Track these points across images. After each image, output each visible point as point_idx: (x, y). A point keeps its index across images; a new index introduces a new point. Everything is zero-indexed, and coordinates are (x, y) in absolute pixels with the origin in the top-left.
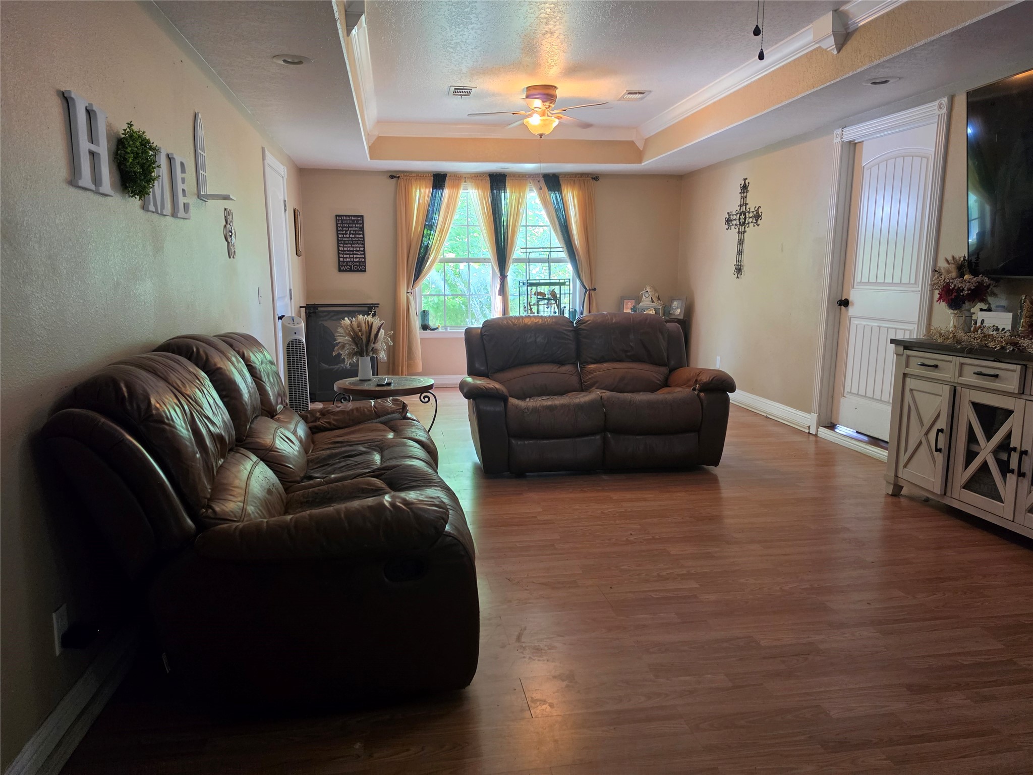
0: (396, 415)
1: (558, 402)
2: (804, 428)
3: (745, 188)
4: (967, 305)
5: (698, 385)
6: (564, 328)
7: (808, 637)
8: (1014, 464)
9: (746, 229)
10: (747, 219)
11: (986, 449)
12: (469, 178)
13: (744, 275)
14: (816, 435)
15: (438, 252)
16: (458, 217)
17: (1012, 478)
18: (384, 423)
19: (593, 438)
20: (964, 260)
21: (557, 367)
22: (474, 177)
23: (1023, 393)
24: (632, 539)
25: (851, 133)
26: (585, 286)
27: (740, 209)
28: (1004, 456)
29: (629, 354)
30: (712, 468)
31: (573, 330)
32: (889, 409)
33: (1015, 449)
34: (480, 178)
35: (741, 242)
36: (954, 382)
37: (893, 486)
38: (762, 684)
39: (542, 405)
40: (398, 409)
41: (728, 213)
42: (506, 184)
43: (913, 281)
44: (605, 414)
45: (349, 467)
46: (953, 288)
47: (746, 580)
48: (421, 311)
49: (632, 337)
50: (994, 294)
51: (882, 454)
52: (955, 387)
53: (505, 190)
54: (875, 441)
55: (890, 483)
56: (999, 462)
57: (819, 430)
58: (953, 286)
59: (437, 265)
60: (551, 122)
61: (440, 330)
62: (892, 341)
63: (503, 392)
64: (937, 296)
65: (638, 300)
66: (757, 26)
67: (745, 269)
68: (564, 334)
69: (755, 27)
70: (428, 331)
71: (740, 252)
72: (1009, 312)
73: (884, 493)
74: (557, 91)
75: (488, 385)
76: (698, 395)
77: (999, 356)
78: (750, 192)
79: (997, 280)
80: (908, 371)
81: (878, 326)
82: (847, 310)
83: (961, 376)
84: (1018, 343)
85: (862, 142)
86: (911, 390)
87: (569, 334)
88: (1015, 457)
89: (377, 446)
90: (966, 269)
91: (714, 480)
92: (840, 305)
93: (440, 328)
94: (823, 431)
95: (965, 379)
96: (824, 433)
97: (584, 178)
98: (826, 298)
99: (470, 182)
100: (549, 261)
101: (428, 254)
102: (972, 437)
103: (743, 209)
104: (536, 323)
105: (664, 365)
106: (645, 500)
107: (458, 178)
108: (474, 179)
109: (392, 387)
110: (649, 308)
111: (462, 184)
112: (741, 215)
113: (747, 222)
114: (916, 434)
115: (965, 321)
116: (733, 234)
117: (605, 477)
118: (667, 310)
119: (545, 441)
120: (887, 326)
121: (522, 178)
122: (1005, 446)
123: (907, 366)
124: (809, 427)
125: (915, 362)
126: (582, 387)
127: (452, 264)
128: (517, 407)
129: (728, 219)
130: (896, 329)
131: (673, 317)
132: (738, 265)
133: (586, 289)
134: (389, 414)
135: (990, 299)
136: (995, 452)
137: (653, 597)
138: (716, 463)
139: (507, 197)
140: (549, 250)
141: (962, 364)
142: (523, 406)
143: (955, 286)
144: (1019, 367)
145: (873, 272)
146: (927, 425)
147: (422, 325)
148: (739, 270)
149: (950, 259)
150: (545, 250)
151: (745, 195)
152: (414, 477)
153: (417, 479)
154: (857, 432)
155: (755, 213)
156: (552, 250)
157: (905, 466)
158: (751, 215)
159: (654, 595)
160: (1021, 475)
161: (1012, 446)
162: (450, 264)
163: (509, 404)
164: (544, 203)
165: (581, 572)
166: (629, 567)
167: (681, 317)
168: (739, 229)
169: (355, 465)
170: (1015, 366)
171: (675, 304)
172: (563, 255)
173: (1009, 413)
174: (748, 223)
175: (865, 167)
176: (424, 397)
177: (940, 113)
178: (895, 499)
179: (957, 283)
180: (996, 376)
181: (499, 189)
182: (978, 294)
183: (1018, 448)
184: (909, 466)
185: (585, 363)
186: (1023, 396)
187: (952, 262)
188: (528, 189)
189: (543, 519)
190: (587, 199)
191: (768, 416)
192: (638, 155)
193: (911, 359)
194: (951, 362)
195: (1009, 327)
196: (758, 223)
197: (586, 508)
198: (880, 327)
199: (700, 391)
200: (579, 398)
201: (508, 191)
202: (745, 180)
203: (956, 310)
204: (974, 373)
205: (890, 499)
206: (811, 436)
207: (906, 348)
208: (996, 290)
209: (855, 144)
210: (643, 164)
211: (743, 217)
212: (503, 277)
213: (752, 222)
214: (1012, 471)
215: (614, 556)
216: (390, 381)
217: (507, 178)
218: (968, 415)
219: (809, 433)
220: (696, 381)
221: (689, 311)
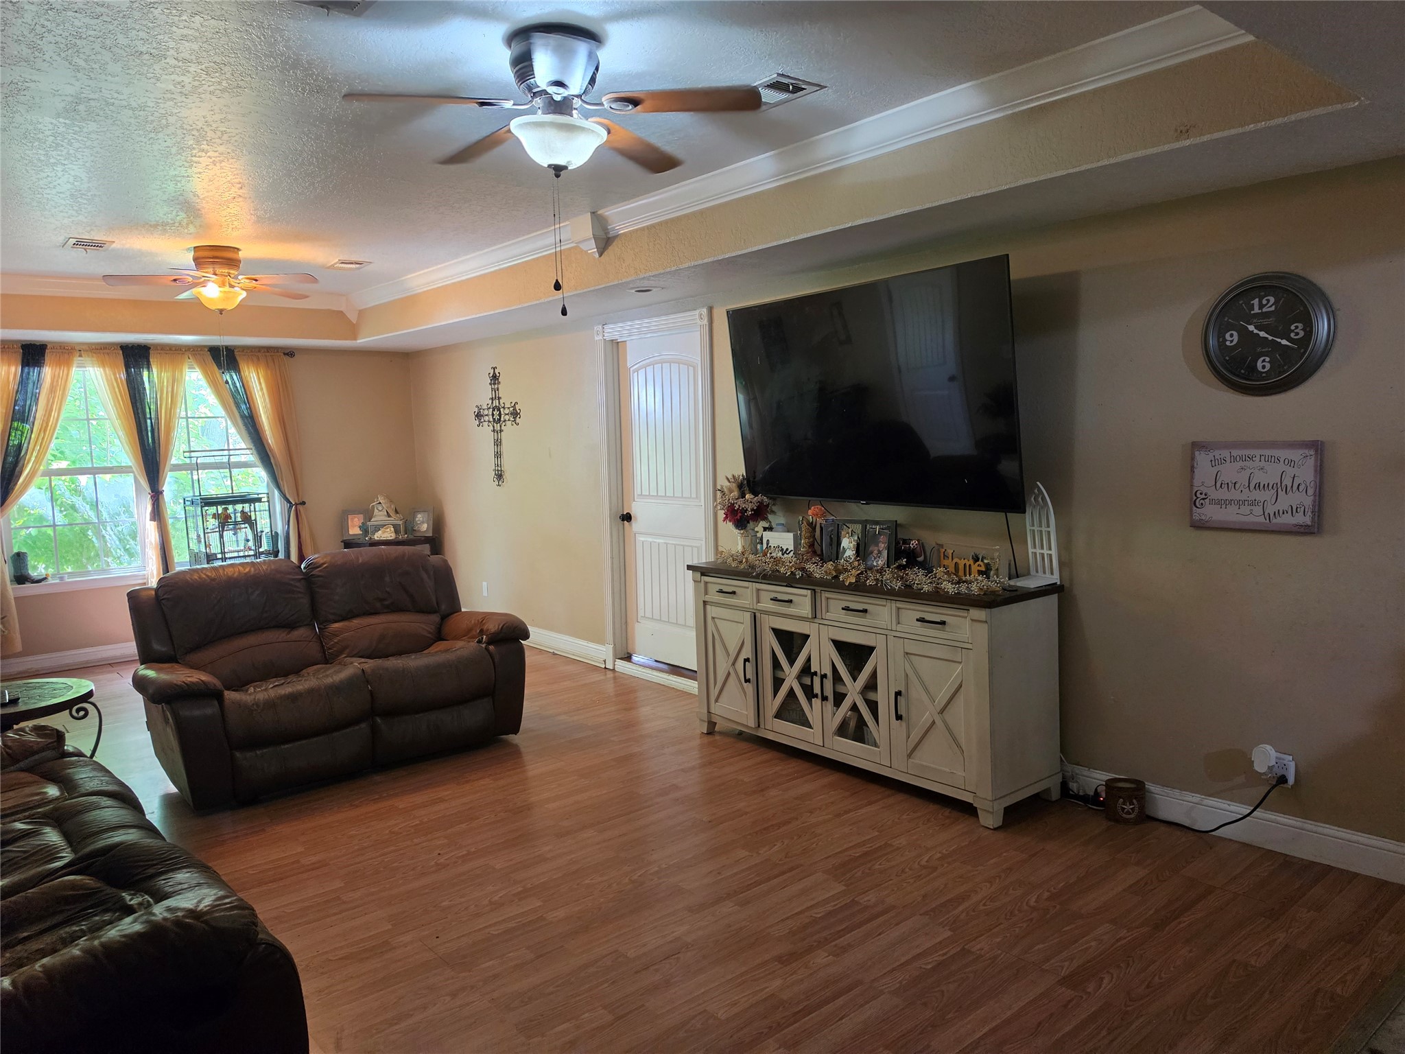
0: (48, 754)
1: (301, 687)
2: (599, 663)
3: (495, 378)
4: (751, 525)
5: (485, 637)
6: (291, 577)
7: (673, 932)
8: (817, 690)
9: (503, 427)
10: (502, 416)
11: (791, 674)
12: (87, 351)
13: (507, 483)
14: (614, 670)
15: (39, 460)
16: (71, 407)
17: (816, 702)
18: (28, 770)
19: (357, 728)
20: (743, 479)
21: (286, 633)
22: (96, 349)
23: (816, 617)
24: (442, 860)
25: (613, 331)
26: (288, 500)
27: (492, 403)
28: (807, 681)
29: (386, 603)
30: (512, 738)
31: (302, 579)
32: (693, 634)
33: (815, 673)
34: (105, 351)
35: (498, 443)
36: (753, 609)
37: (706, 724)
38: (643, 1005)
39: (277, 695)
40: (49, 743)
41: (477, 406)
42: (151, 360)
43: (694, 495)
44: (371, 693)
45: (15, 864)
46: (738, 509)
47: (592, 879)
48: (11, 555)
49: (387, 579)
50: (773, 512)
51: (691, 686)
52: (755, 613)
53: (149, 368)
54: (676, 670)
55: (704, 721)
56: (803, 686)
57: (616, 663)
58: (737, 507)
59: (38, 480)
60: (237, 294)
61: (50, 581)
62: (689, 567)
63: (215, 685)
64: (721, 515)
65: (369, 515)
66: (557, 280)
67: (506, 476)
68: (291, 585)
69: (555, 281)
70: (28, 585)
71: (498, 455)
72: (788, 532)
73: (698, 732)
74: (240, 253)
75: (189, 679)
76: (486, 649)
77: (790, 582)
78: (501, 383)
79: (774, 499)
80: (707, 598)
81: (665, 543)
82: (631, 525)
83: (759, 602)
84: (805, 568)
85: (626, 341)
86: (713, 618)
87: (298, 584)
88: (817, 680)
89: (44, 815)
90: (746, 489)
91: (516, 752)
92: (623, 520)
93: (49, 578)
94: (621, 664)
95: (762, 606)
96: (622, 666)
97: (272, 354)
98: (607, 513)
99: (88, 356)
100: (230, 466)
101: (20, 465)
102: (776, 665)
103: (496, 403)
104: (246, 574)
105: (436, 612)
106: (442, 800)
107: (67, 352)
108: (95, 353)
109: (21, 707)
110: (385, 525)
111: (75, 359)
112: (494, 410)
113: (502, 419)
114: (723, 666)
115: (751, 540)
116: (487, 430)
117: (377, 778)
118: (409, 526)
119: (286, 746)
120: (674, 543)
121: (176, 352)
122: (806, 670)
123: (706, 593)
124: (605, 661)
125: (713, 589)
126: (325, 657)
127: (68, 478)
128: (239, 705)
129: (478, 413)
130: (684, 546)
131: (418, 534)
132: (498, 470)
133: (290, 503)
134: (37, 752)
135: (770, 517)
136: (799, 677)
137: (492, 934)
138: (516, 730)
139: (153, 378)
140: (226, 453)
141: (759, 590)
142: (249, 701)
143: (739, 506)
144: (809, 591)
145: (653, 485)
146: (733, 654)
147: (15, 576)
148: (499, 476)
149: (730, 477)
150: (221, 453)
151: (496, 386)
152: (147, 861)
153: (155, 862)
154: (656, 661)
155: (511, 409)
156: (232, 452)
157: (716, 701)
158: (507, 411)
159: (494, 931)
160: (824, 698)
161: (812, 671)
162: (63, 478)
163: (227, 702)
164: (214, 386)
165: (390, 927)
166: (451, 901)
167: (430, 534)
168: (494, 427)
169: (25, 859)
170: (806, 591)
171: (419, 517)
172: (250, 456)
173: (806, 637)
174: (505, 421)
175: (631, 369)
176: (78, 711)
177: (702, 324)
178: (710, 738)
179: (740, 504)
180: (791, 601)
181: (139, 367)
182: (760, 513)
183: (819, 672)
184: (720, 700)
185: (324, 623)
186: (816, 620)
187: (733, 480)
188: (187, 367)
189: (309, 863)
190: (279, 381)
191: (556, 652)
192: (353, 330)
193: (709, 585)
194: (748, 588)
195: (791, 548)
196: (517, 422)
197: (367, 830)
198: (667, 544)
199: (489, 643)
200: (332, 677)
201: (155, 370)
202: (494, 369)
203: (742, 529)
204: (771, 599)
205: (707, 739)
206: (608, 672)
207: (703, 574)
208: (774, 508)
209: (618, 342)
210: (358, 341)
211: (496, 413)
212: (156, 495)
213: (509, 420)
214: (816, 696)
215: (427, 891)
216: (15, 694)
217: (151, 352)
218: (770, 642)
219: (605, 668)
220: (482, 631)
221: (439, 525)
